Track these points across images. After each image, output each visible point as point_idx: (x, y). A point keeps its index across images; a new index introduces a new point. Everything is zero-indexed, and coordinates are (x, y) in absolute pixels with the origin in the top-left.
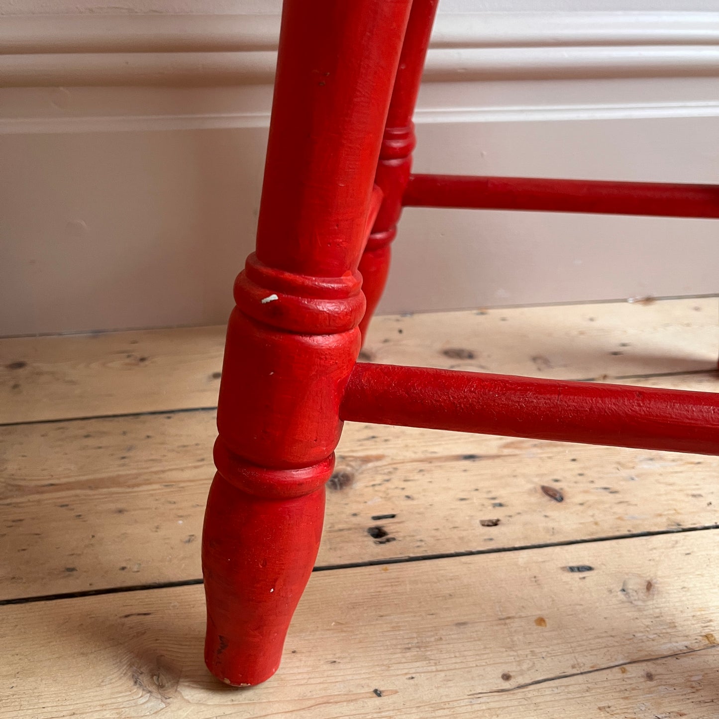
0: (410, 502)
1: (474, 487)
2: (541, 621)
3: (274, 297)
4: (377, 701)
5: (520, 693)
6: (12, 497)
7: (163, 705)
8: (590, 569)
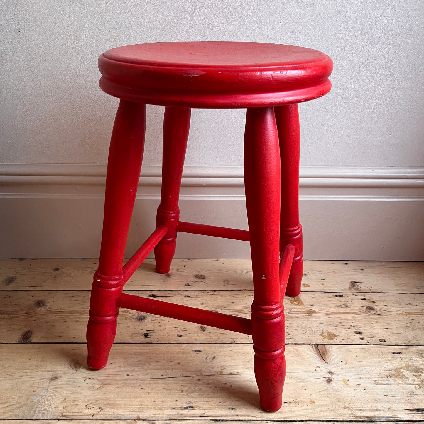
0: (160, 327)
1: (181, 324)
2: (179, 363)
3: (99, 280)
4: (127, 377)
5: (163, 380)
6: (48, 314)
7: (75, 372)
8: (201, 351)
